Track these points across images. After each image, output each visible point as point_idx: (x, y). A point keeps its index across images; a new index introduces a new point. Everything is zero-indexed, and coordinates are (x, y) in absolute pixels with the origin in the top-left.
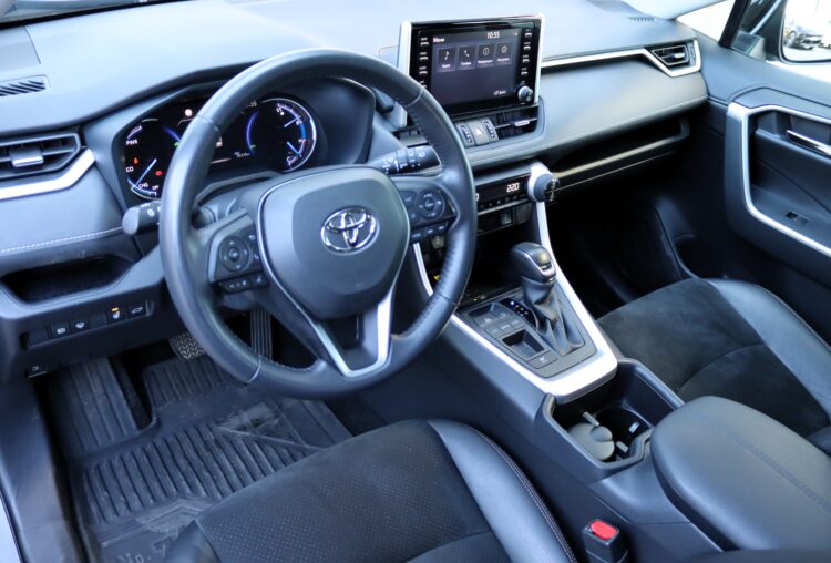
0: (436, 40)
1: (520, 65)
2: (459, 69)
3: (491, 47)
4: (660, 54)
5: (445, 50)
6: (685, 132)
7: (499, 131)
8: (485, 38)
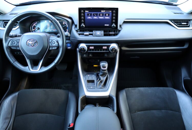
0: (86, 11)
1: (112, 19)
2: (93, 18)
3: (103, 14)
4: (175, 22)
5: (89, 14)
6: (186, 46)
7: (104, 34)
8: (101, 12)
